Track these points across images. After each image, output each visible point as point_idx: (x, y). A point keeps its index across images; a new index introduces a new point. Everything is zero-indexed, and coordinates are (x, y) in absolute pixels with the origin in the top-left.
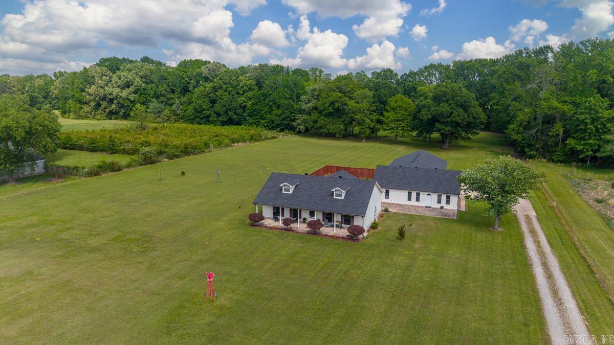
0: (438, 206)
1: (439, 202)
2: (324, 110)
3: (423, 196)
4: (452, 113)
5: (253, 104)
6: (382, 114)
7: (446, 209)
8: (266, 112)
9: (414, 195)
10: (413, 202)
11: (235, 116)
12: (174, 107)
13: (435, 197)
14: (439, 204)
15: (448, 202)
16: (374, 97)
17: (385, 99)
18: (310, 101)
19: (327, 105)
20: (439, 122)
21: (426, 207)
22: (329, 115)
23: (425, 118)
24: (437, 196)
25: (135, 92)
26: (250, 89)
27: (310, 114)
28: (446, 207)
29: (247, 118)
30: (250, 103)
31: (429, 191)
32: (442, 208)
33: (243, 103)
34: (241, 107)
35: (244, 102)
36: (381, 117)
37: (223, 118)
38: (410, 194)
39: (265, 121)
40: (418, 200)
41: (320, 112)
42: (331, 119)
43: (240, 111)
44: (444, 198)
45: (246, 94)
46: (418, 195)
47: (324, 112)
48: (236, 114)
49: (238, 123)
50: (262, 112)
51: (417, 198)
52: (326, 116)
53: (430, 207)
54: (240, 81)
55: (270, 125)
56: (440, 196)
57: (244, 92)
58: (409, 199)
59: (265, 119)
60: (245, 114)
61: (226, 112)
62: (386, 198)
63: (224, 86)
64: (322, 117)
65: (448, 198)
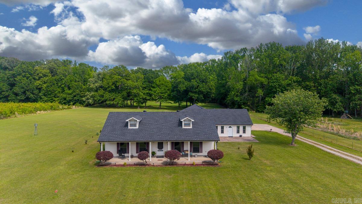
0: (238, 135)
1: (238, 132)
2: (109, 87)
3: (226, 128)
4: (198, 86)
5: (48, 86)
6: (150, 90)
7: (244, 137)
8: (59, 92)
9: (219, 128)
10: (219, 134)
11: (32, 95)
13: (235, 128)
14: (238, 134)
15: (244, 132)
16: (144, 79)
17: (151, 80)
18: (96, 82)
19: (111, 84)
21: (229, 137)
22: (112, 91)
24: (236, 128)
26: (45, 76)
27: (96, 91)
28: (243, 135)
29: (43, 97)
30: (45, 85)
31: (230, 124)
32: (241, 136)
33: (38, 86)
34: (37, 88)
35: (40, 85)
36: (150, 92)
37: (21, 97)
39: (58, 99)
40: (222, 132)
41: (105, 89)
42: (114, 94)
43: (36, 92)
44: (241, 128)
45: (42, 79)
46: (222, 128)
47: (108, 89)
48: (33, 94)
49: (35, 101)
50: (55, 92)
51: (222, 130)
52: (110, 92)
53: (232, 137)
54: (36, 70)
55: (62, 102)
56: (238, 128)
57: (40, 78)
59: (58, 97)
60: (40, 94)
61: (24, 93)
64: (107, 93)
65: (244, 128)
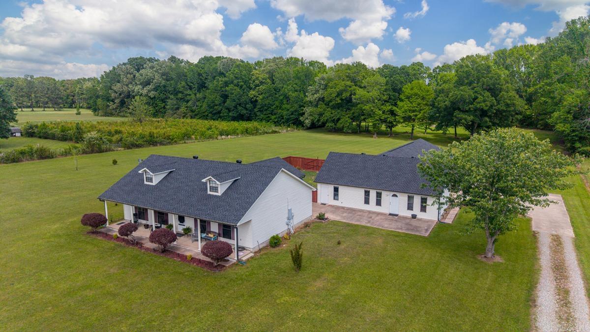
0: (409, 214)
1: (410, 207)
2: (331, 101)
3: (386, 196)
4: (475, 99)
5: (264, 98)
6: (396, 105)
7: (420, 220)
8: (277, 107)
9: (373, 194)
10: (372, 207)
11: (245, 112)
12: (190, 104)
13: (403, 199)
14: (409, 211)
15: (423, 209)
16: (386, 85)
17: (399, 86)
18: (317, 91)
19: (334, 95)
20: (459, 109)
21: (390, 214)
22: (338, 106)
23: (442, 105)
24: (407, 198)
25: (155, 89)
26: (262, 83)
27: (316, 106)
28: (421, 215)
29: (258, 114)
30: (261, 97)
31: (396, 190)
32: (414, 217)
33: (253, 98)
34: (252, 102)
35: (255, 96)
36: (394, 108)
37: (234, 114)
38: (367, 194)
39: (275, 116)
40: (379, 203)
41: (327, 104)
42: (339, 111)
43: (249, 106)
44: (417, 200)
45: (258, 88)
46: (379, 195)
47: (331, 104)
48: (246, 109)
49: (249, 119)
50: (272, 107)
51: (377, 200)
52: (333, 107)
53: (397, 215)
54: (253, 75)
55: (281, 121)
56: (411, 199)
57: (257, 86)
58: (367, 201)
59: (275, 114)
60: (256, 110)
61: (236, 107)
62: (334, 199)
63: (236, 82)
64: (329, 109)
65: (424, 201)
